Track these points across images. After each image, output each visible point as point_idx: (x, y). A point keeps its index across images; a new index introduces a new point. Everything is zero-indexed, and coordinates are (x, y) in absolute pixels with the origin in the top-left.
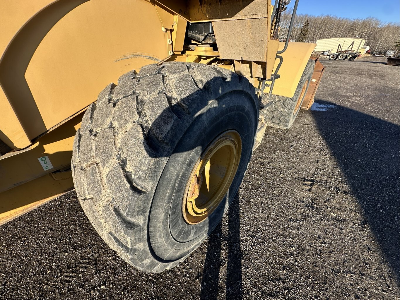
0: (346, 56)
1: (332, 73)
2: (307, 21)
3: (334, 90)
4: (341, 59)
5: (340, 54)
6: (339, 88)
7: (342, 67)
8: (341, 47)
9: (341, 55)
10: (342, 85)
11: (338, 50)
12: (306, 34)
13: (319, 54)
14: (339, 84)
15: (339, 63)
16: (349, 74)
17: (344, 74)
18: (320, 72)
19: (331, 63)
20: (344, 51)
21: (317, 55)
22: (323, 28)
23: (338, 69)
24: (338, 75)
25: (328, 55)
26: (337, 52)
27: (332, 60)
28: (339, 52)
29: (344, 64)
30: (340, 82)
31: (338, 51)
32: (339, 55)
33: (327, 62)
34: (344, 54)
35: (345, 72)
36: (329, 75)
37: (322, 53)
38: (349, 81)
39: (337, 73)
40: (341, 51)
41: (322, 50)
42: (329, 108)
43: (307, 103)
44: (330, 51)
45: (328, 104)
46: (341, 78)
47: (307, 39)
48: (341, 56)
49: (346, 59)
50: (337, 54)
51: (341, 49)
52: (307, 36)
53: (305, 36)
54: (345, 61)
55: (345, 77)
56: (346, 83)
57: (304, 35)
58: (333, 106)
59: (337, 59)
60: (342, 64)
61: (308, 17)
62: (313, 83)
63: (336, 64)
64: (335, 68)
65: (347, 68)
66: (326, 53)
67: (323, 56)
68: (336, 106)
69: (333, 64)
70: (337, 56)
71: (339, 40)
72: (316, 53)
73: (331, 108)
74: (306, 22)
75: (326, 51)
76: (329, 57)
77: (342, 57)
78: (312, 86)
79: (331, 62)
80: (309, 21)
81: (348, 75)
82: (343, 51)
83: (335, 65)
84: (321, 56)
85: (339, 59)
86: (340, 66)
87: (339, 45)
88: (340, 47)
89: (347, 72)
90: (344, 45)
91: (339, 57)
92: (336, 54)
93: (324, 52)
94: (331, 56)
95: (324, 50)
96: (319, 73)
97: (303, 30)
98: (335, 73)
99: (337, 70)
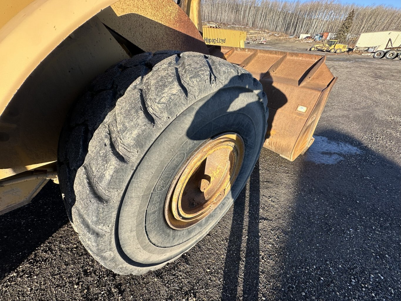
0: (398, 54)
1: (372, 77)
2: (353, 11)
3: (369, 107)
4: (389, 57)
5: (389, 51)
6: (377, 103)
7: (388, 69)
8: (392, 43)
9: (391, 52)
10: (383, 98)
11: (387, 45)
12: (349, 27)
13: (362, 51)
14: (378, 97)
15: (385, 63)
16: (398, 81)
17: (390, 80)
18: (319, 91)
19: (374, 63)
20: (396, 48)
21: (359, 51)
22: (373, 20)
23: (383, 71)
24: (381, 81)
25: (374, 51)
26: (385, 49)
27: (377, 58)
28: (389, 48)
29: (393, 65)
30: (381, 93)
31: (387, 47)
32: (387, 52)
33: (369, 61)
34: (395, 52)
35: (393, 76)
36: (367, 80)
37: (366, 49)
38: (397, 92)
39: (380, 77)
40: (391, 48)
41: (367, 46)
42: (344, 156)
43: (288, 153)
44: (377, 47)
45: (346, 142)
46: (384, 86)
47: (350, 33)
48: (390, 54)
49: (397, 59)
50: (385, 51)
51: (392, 45)
52: (350, 28)
53: (347, 29)
54: (395, 60)
55: (390, 85)
56: (391, 95)
57: (346, 27)
58: (354, 150)
59: (384, 58)
60: (390, 65)
61: (355, 7)
62: (300, 114)
63: (382, 64)
64: (379, 69)
65: (397, 70)
66: (371, 50)
67: (367, 53)
68: (361, 148)
69: (377, 63)
70: (385, 54)
71: (391, 34)
72: (358, 50)
73: (347, 157)
74: (351, 13)
75: (372, 48)
76: (373, 54)
77: (392, 55)
78: (297, 120)
79: (375, 61)
80: (354, 11)
81: (395, 81)
82: (393, 48)
83: (379, 66)
84: (364, 53)
85: (387, 58)
86: (386, 67)
87: (390, 40)
88: (390, 41)
89: (395, 76)
90: (397, 41)
91: (388, 56)
92: (383, 52)
93: (369, 48)
94: (376, 53)
95: (369, 46)
96: (317, 92)
97: (346, 22)
98: (377, 77)
99: (381, 72)
